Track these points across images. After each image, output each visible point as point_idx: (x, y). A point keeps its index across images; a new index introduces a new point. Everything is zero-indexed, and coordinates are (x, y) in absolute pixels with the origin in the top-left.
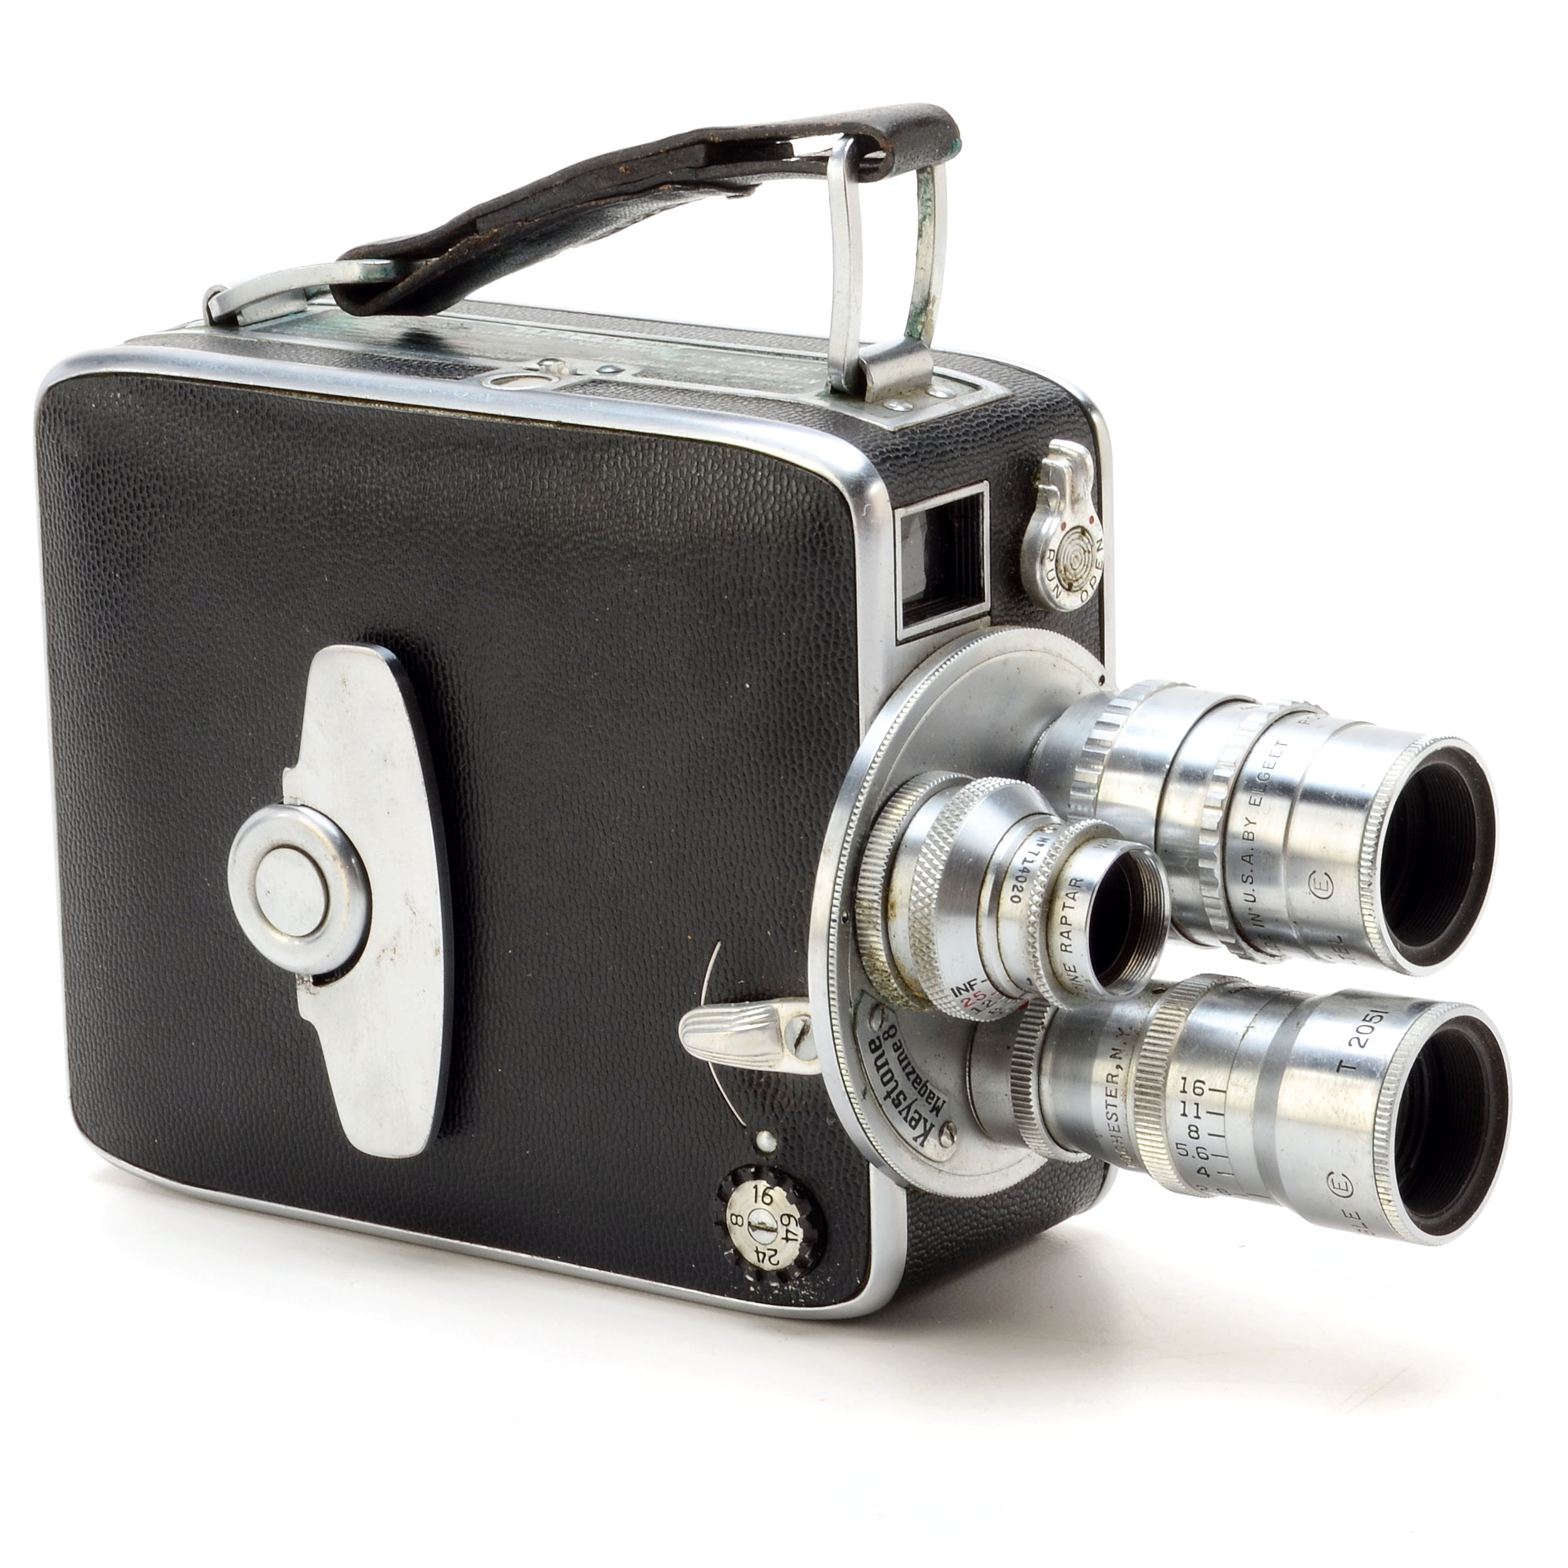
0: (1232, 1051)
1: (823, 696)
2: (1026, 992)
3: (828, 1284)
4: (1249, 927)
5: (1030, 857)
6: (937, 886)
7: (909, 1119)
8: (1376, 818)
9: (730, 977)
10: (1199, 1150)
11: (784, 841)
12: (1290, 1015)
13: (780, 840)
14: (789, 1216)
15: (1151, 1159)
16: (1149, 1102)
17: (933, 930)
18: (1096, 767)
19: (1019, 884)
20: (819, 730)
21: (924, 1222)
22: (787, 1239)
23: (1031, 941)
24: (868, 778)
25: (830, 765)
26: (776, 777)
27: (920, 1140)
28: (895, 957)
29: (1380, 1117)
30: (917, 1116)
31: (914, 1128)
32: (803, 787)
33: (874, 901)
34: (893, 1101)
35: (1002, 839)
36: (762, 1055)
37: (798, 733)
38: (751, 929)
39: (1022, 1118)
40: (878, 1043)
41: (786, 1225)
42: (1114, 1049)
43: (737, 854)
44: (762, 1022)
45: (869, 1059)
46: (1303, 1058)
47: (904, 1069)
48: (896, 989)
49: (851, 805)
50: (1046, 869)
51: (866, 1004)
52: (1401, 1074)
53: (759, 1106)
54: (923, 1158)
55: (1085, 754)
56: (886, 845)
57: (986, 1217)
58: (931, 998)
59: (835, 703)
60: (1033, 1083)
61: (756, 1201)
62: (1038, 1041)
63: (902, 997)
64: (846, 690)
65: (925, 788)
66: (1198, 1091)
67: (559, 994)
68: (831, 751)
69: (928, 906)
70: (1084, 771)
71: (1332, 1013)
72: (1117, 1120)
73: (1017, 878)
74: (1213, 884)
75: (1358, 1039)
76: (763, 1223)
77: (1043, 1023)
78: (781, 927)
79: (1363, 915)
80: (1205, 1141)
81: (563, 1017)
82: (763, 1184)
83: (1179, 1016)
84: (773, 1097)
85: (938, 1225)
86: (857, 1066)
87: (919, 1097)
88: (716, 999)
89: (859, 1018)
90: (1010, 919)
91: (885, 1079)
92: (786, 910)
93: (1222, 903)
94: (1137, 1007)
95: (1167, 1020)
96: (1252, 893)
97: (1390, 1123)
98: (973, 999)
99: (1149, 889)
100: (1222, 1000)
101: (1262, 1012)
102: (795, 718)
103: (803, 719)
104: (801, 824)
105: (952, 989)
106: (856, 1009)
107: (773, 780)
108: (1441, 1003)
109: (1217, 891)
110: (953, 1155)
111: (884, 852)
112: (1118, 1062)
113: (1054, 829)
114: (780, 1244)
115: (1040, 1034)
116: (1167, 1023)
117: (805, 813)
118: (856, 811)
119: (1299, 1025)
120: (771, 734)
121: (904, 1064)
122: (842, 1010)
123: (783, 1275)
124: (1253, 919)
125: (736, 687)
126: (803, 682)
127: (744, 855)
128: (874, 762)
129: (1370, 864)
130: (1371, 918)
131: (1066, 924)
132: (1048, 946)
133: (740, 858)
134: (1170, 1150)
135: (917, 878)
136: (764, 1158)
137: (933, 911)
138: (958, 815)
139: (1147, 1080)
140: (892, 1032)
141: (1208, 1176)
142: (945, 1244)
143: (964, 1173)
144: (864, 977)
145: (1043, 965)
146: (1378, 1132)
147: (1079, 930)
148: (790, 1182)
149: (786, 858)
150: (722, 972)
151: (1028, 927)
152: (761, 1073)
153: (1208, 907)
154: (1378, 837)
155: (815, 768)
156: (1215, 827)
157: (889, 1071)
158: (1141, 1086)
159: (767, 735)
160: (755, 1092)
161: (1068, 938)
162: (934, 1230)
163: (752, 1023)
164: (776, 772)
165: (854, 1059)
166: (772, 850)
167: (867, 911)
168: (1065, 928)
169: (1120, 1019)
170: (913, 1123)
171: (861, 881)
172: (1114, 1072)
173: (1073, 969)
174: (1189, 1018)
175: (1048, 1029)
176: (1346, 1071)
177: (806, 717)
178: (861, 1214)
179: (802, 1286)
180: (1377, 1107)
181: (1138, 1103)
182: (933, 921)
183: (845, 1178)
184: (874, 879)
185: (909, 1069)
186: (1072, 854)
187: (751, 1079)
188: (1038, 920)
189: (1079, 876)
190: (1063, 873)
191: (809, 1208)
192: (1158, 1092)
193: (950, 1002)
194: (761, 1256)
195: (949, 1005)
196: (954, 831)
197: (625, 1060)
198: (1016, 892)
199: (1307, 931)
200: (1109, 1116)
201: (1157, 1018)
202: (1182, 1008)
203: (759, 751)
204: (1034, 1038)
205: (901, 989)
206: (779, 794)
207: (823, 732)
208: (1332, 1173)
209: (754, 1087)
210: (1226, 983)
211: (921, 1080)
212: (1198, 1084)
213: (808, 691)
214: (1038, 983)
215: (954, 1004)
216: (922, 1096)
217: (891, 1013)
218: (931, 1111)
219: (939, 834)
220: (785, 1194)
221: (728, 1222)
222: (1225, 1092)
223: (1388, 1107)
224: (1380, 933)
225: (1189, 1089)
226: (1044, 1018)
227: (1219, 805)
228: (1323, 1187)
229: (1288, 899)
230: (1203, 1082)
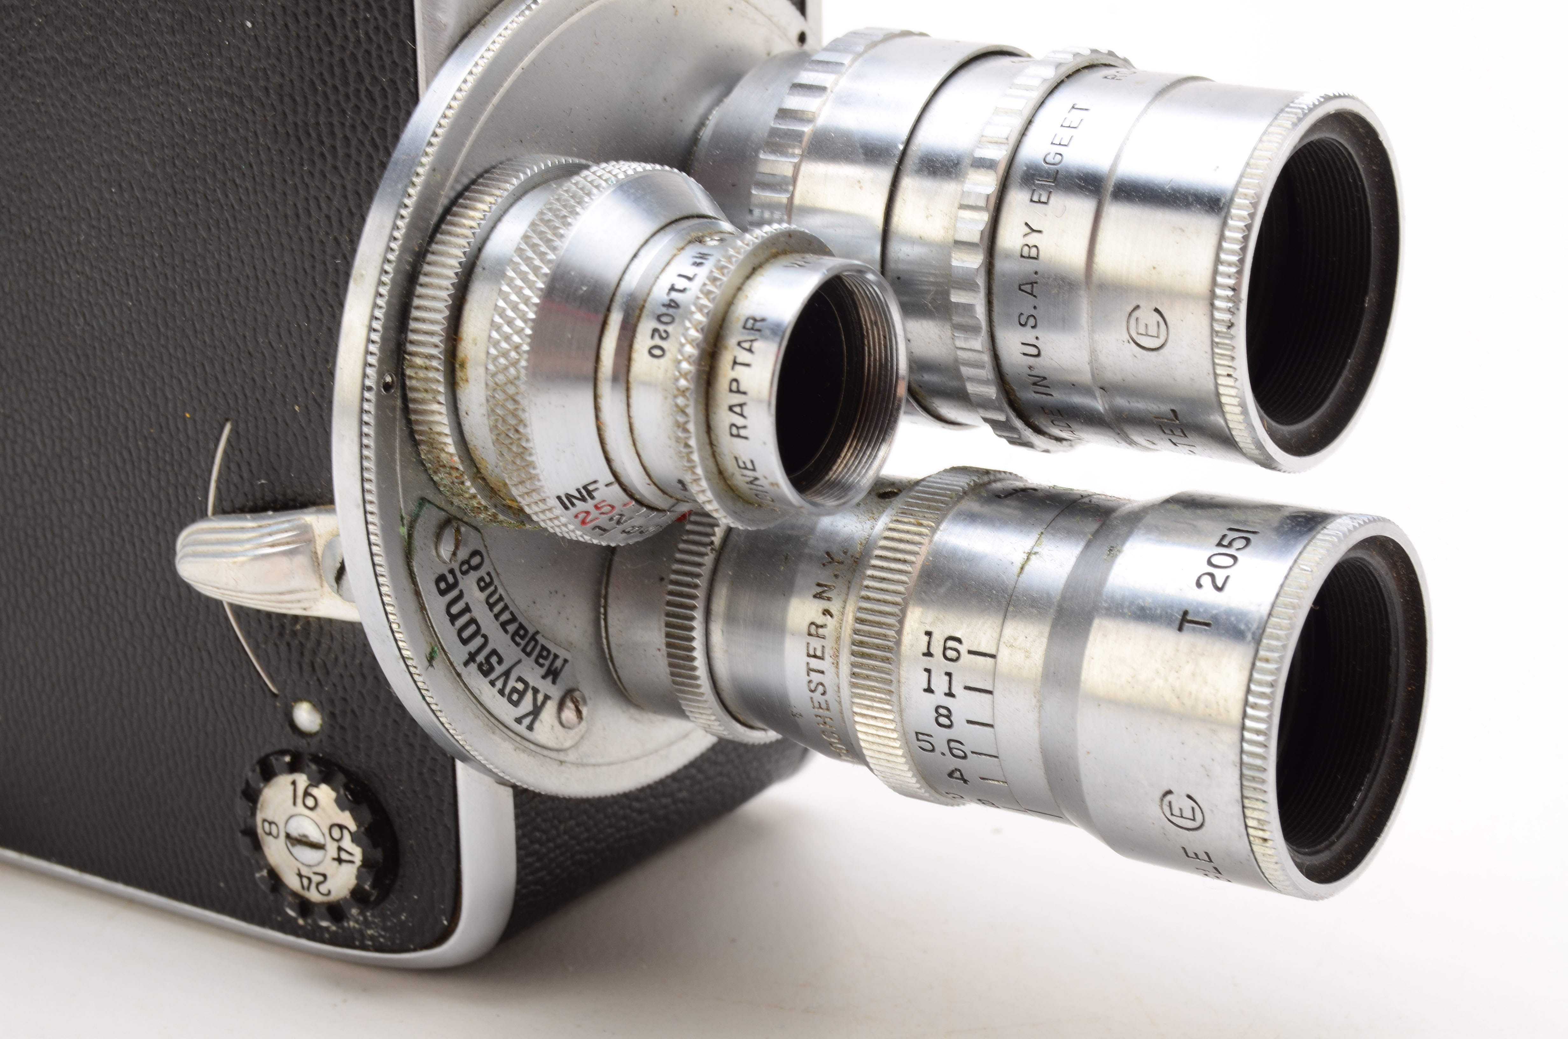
0: (1004, 591)
1: (362, 35)
2: (678, 501)
3: (402, 924)
4: (1029, 395)
5: (681, 283)
6: (528, 331)
7: (507, 691)
8: (1241, 218)
9: (246, 475)
10: (953, 744)
11: (313, 267)
12: (1096, 534)
13: (307, 266)
14: (341, 827)
15: (877, 755)
16: (873, 669)
17: (524, 402)
18: (790, 151)
19: (661, 328)
20: (358, 91)
21: (543, 832)
22: (339, 860)
23: (681, 419)
24: (424, 160)
25: (375, 146)
26: (296, 168)
27: (527, 721)
28: (471, 446)
29: (1254, 706)
30: (520, 686)
31: (516, 704)
32: (337, 181)
33: (432, 357)
34: (480, 667)
35: (635, 256)
36: (291, 592)
37: (326, 96)
38: (272, 402)
39: (683, 684)
40: (451, 580)
41: (338, 841)
42: (819, 585)
43: (247, 288)
44: (288, 543)
45: (436, 605)
46: (1122, 606)
47: (497, 617)
48: (474, 497)
49: (396, 203)
50: (704, 301)
51: (430, 518)
52: (1288, 637)
53: (295, 666)
54: (532, 747)
55: (774, 132)
56: (452, 267)
57: (640, 812)
58: (527, 510)
59: (379, 47)
60: (698, 634)
61: (295, 803)
62: (705, 571)
63: (486, 508)
64: (396, 25)
65: (517, 178)
66: (951, 654)
67: (23, 497)
68: (378, 124)
69: (515, 364)
70: (772, 157)
71: (1163, 532)
72: (824, 694)
73: (659, 318)
74: (972, 330)
75: (1212, 575)
76: (305, 836)
77: (712, 543)
78: (315, 400)
79: (1216, 375)
80: (960, 730)
81: (30, 531)
82: (302, 780)
83: (920, 534)
84: (314, 653)
85: (565, 832)
86: (417, 618)
87: (523, 655)
88: (227, 505)
89: (418, 542)
90: (647, 384)
91: (465, 635)
92: (320, 374)
93: (986, 358)
94: (855, 519)
95: (901, 541)
96: (1035, 342)
97: (1270, 717)
98: (594, 513)
99: (873, 337)
100: (986, 510)
101: (1050, 528)
102: (321, 74)
103: (332, 74)
104: (336, 240)
105: (559, 498)
106: (411, 527)
107: (293, 172)
108: (1340, 516)
109: (980, 339)
110: (582, 738)
111: (448, 278)
112: (824, 604)
113: (721, 240)
114: (330, 867)
115: (708, 560)
116: (902, 546)
117: (341, 222)
118: (403, 212)
119: (1113, 552)
120: (287, 99)
121: (497, 609)
122: (387, 530)
123: (335, 911)
124: (1035, 384)
125: (233, 28)
126: (331, 16)
127: (257, 290)
128: (435, 135)
129: (1230, 293)
130: (1229, 382)
131: (738, 391)
132: (709, 428)
133: (251, 294)
134: (907, 742)
135: (497, 319)
136: (304, 741)
137: (523, 372)
138: (565, 217)
139: (870, 635)
140: (475, 561)
141: (965, 781)
142: (578, 857)
143: (600, 761)
144: (423, 477)
145: (702, 459)
146: (1252, 730)
147: (760, 401)
148: (341, 778)
149: (317, 293)
150: (233, 467)
151: (675, 397)
152: (296, 618)
153: (964, 364)
154: (1244, 249)
155: (353, 152)
156: (976, 238)
157: (473, 621)
158: (861, 644)
159: (282, 101)
160: (288, 644)
161: (742, 415)
162: (559, 841)
163: (273, 545)
164: (297, 161)
165: (412, 605)
166: (296, 282)
167: (422, 374)
168: (736, 399)
169: (829, 537)
170: (515, 697)
171: (413, 325)
172: (821, 620)
173: (749, 466)
174: (937, 537)
175: (720, 553)
176: (1194, 629)
177: (337, 71)
178: (446, 826)
179: (367, 924)
180: (1248, 691)
181: (856, 670)
182: (523, 388)
183: (421, 774)
184: (432, 322)
185: (505, 617)
186: (748, 277)
187: (283, 626)
188: (692, 386)
189: (759, 313)
190: (733, 308)
191: (368, 818)
192: (888, 655)
193: (557, 518)
194: (305, 882)
195: (556, 522)
196: (557, 243)
197: (112, 594)
198: (657, 341)
199: (1121, 402)
200: (813, 687)
201: (886, 538)
202: (925, 522)
203: (270, 128)
204: (699, 565)
205: (485, 497)
206: (302, 193)
207: (363, 94)
208: (1169, 792)
209: (287, 637)
210: (989, 483)
211: (526, 631)
212: (950, 644)
213: (339, 29)
214: (694, 489)
215: (563, 520)
216: (529, 655)
217: (473, 533)
218: (544, 677)
219: (534, 247)
220: (333, 795)
221: (260, 831)
222: (993, 656)
223: (1267, 690)
224: (1243, 406)
225: (937, 649)
226: (714, 534)
227: (982, 203)
228: (1154, 812)
229: (1093, 352)
230: (959, 641)
